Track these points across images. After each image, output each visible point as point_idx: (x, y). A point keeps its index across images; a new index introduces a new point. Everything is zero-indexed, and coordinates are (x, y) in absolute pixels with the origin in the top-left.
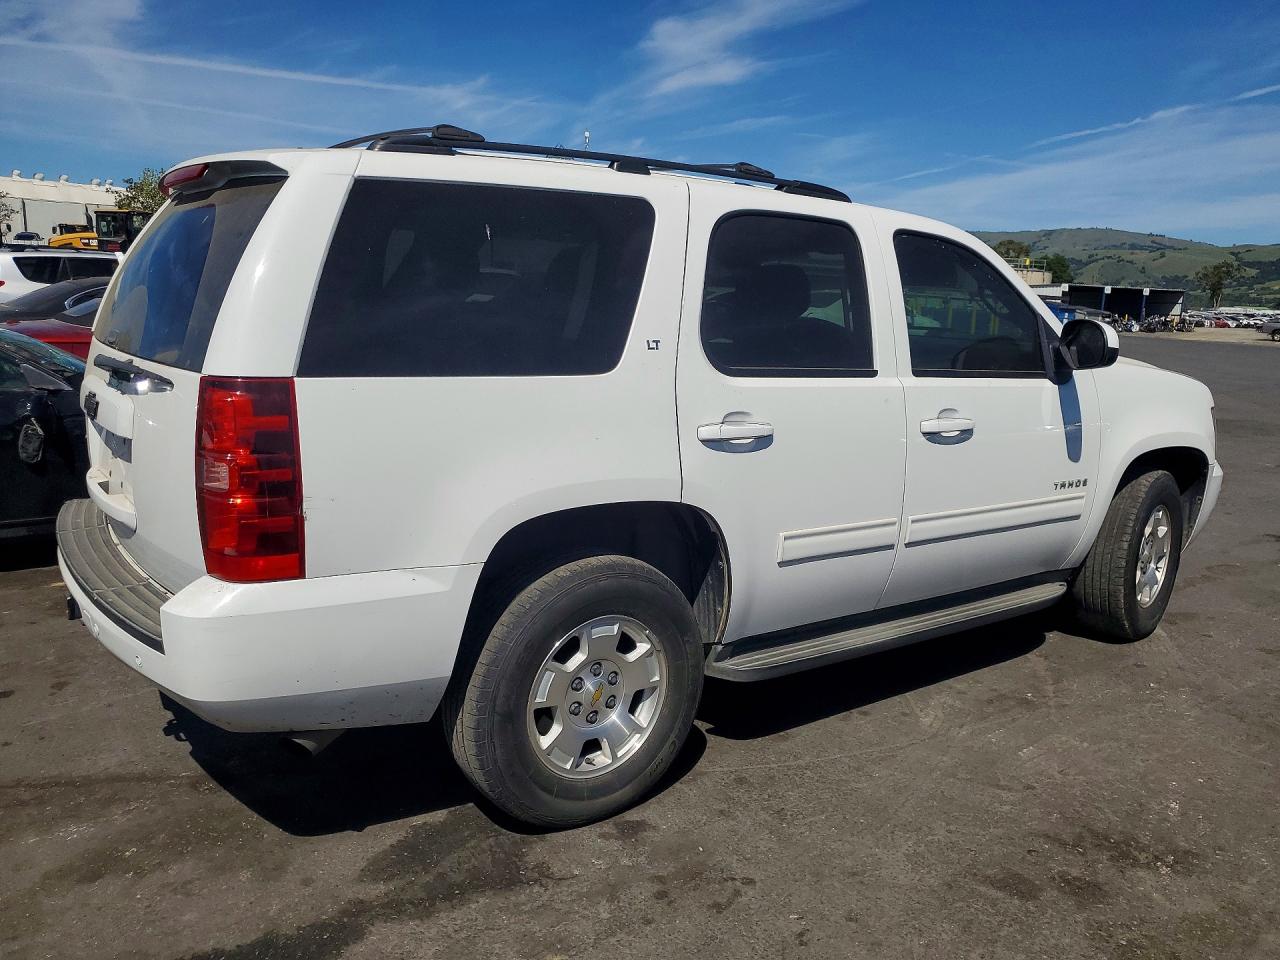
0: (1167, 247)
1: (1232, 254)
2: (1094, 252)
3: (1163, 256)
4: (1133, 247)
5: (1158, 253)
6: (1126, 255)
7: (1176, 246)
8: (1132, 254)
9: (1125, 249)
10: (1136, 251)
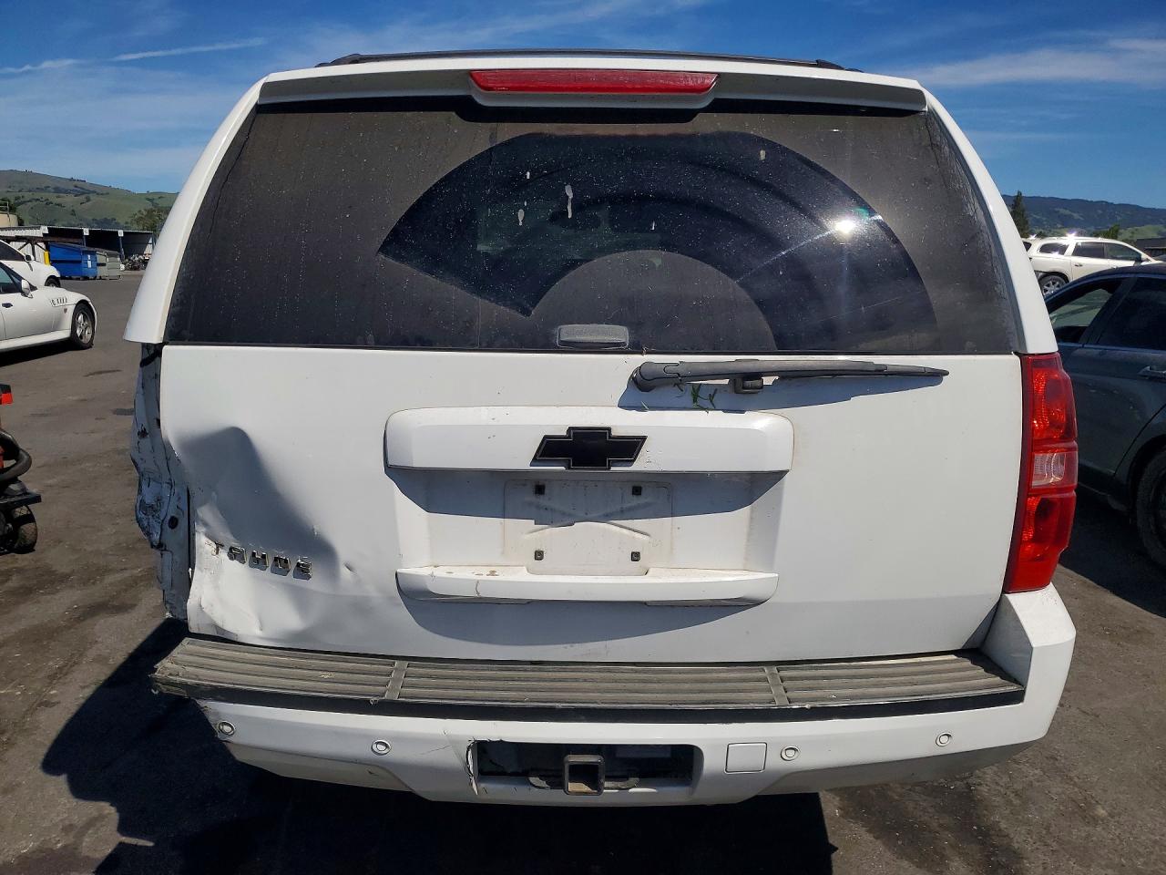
0: (90, 192)
1: (149, 200)
2: (20, 194)
3: (88, 200)
4: (57, 190)
5: (82, 198)
6: (53, 198)
7: (98, 191)
8: (58, 197)
9: (49, 192)
10: (61, 195)
